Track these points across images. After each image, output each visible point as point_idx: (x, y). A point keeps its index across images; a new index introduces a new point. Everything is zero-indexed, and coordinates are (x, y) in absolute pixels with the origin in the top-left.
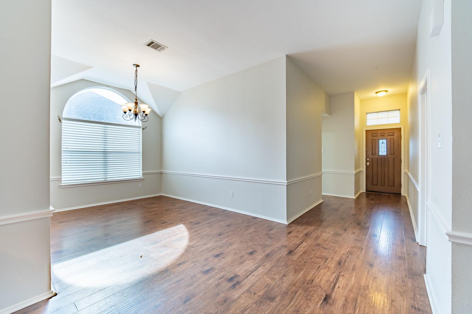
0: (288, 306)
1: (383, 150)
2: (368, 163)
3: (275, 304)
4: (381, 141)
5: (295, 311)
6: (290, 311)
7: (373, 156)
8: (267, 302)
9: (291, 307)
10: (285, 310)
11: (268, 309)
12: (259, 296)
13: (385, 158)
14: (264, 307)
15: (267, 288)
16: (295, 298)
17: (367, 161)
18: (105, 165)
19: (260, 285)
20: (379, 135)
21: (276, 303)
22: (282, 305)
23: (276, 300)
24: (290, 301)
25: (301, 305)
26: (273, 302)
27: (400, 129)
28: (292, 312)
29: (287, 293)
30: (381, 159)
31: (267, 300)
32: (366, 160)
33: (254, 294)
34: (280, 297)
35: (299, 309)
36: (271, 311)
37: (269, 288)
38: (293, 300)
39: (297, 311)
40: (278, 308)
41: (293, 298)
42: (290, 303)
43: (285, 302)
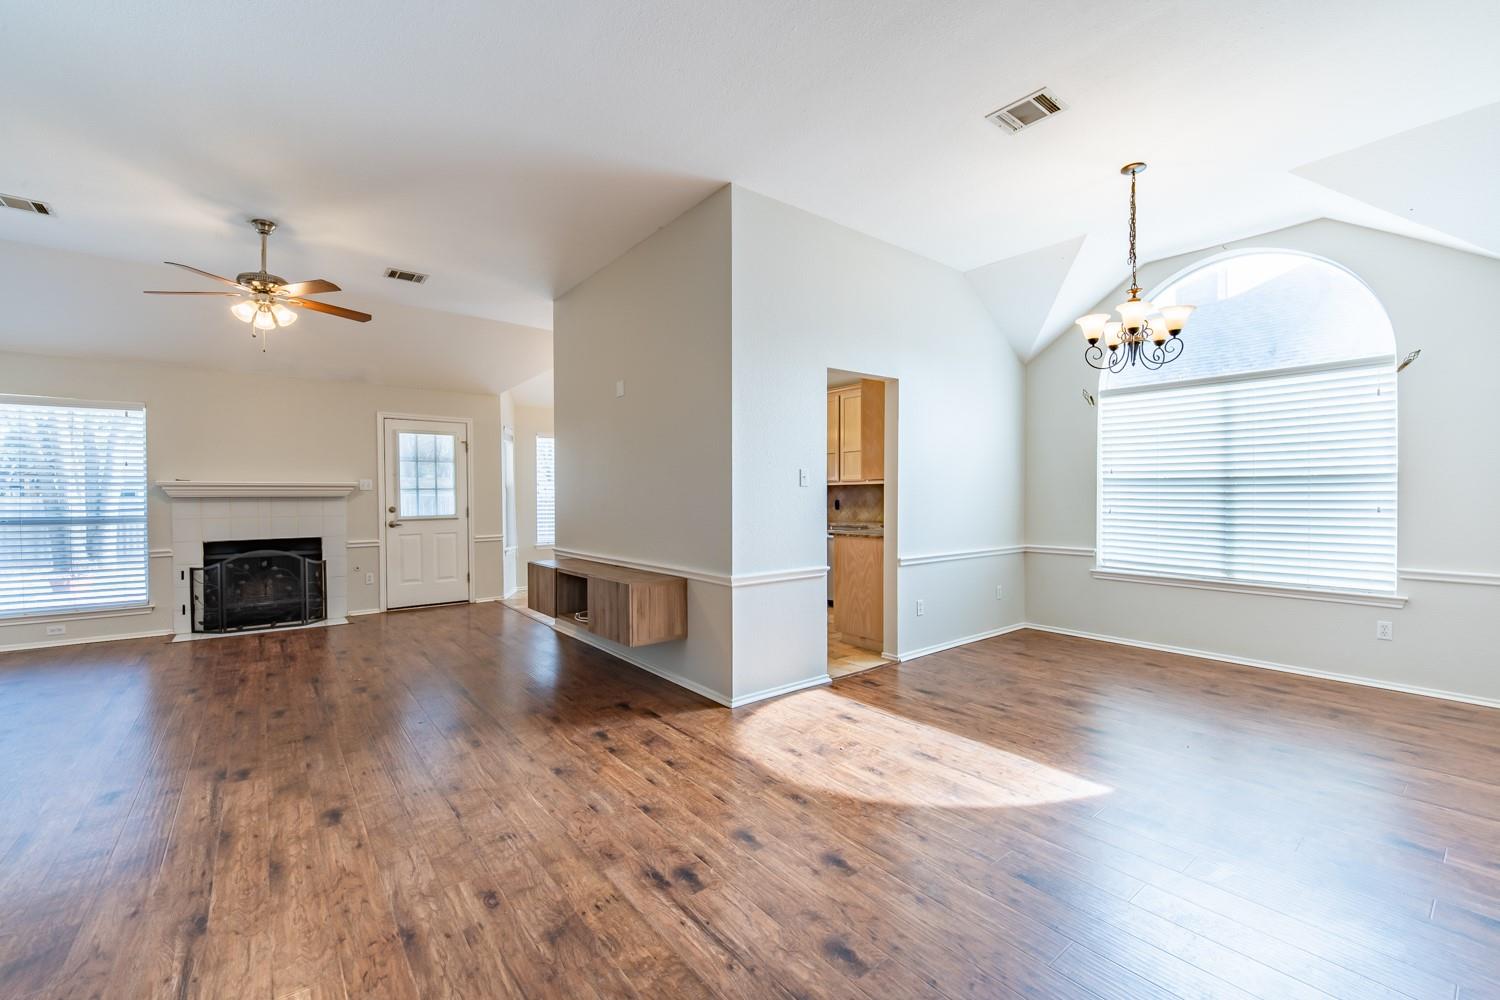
0: (503, 960)
3: (531, 937)
5: (477, 969)
6: (486, 959)
8: (550, 924)
9: (495, 967)
10: (497, 950)
11: (529, 920)
12: (584, 913)
14: (539, 912)
15: (604, 938)
16: (515, 992)
18: (1227, 525)
19: (627, 929)
21: (533, 939)
22: (516, 950)
23: (542, 944)
24: (515, 973)
25: (480, 994)
26: (541, 936)
28: (478, 963)
29: (550, 980)
31: (557, 926)
33: (597, 907)
34: (548, 955)
35: (472, 981)
36: (516, 922)
37: (599, 943)
38: (511, 984)
39: (472, 973)
40: (516, 939)
41: (520, 988)
42: (508, 969)
43: (519, 962)
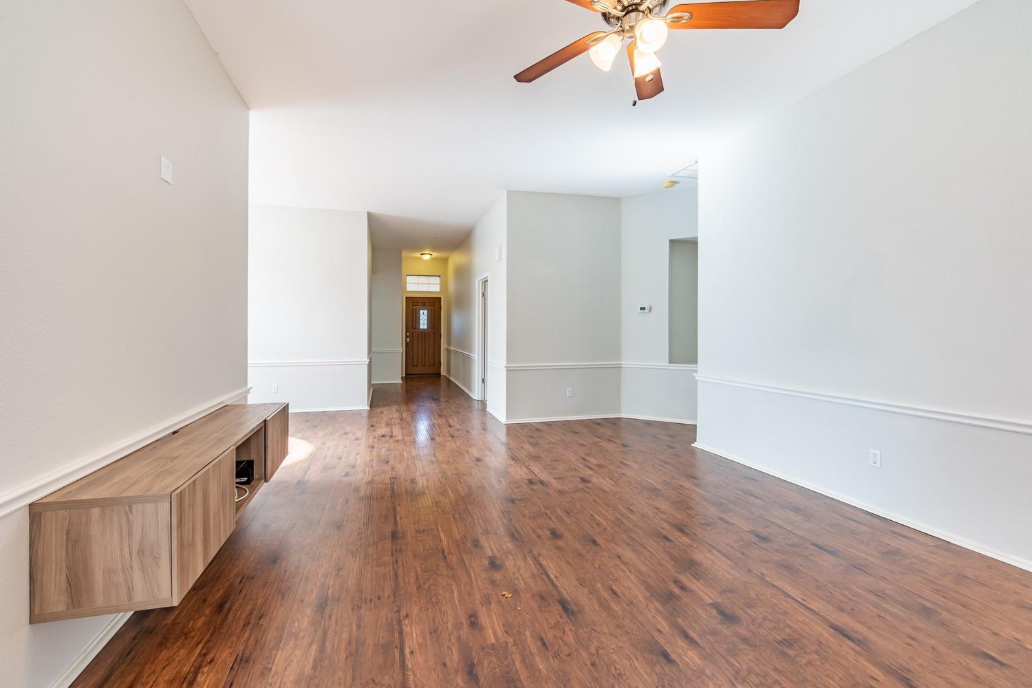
1: (423, 324)
2: (408, 339)
4: (421, 312)
7: (414, 331)
13: (425, 333)
17: (407, 337)
20: (420, 304)
27: (439, 299)
30: (422, 333)
32: (406, 335)
